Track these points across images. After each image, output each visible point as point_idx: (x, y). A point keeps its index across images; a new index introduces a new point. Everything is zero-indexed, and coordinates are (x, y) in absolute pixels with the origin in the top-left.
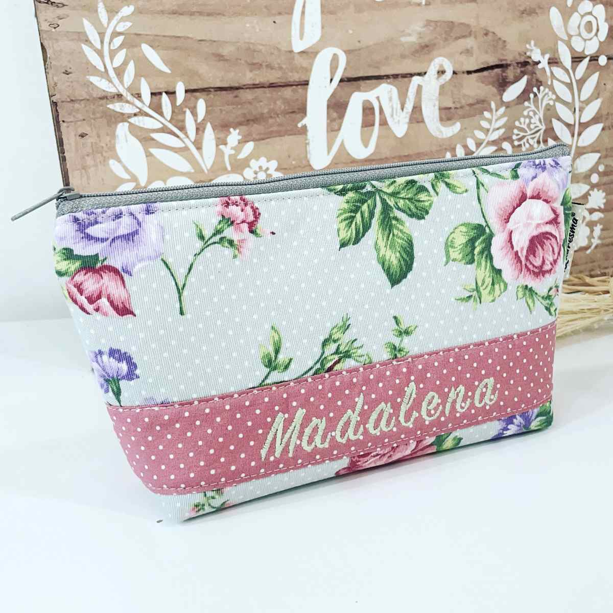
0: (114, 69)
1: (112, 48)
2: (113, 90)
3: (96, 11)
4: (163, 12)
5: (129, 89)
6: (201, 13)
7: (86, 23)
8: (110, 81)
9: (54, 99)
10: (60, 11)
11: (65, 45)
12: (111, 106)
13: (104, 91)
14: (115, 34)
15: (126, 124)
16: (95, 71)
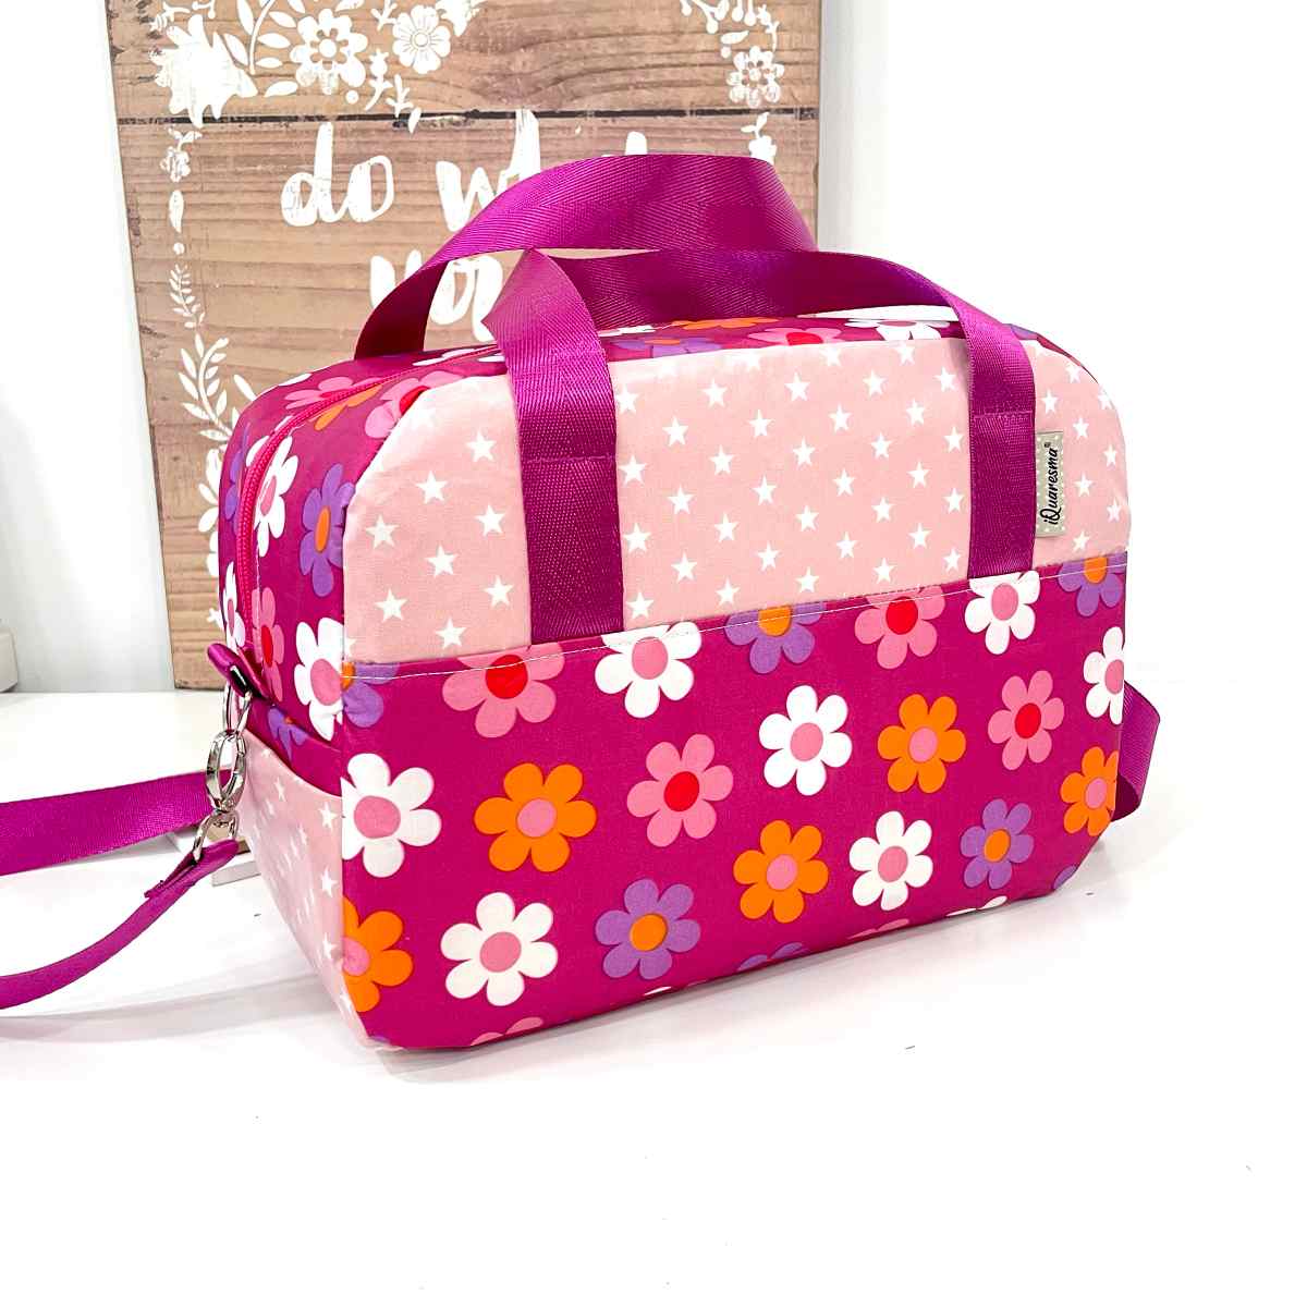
0: (208, 398)
1: (207, 377)
2: (204, 417)
3: (194, 342)
4: (256, 345)
5: (221, 418)
6: (293, 348)
7: (183, 352)
8: (203, 408)
9: (152, 422)
10: (160, 342)
11: (165, 373)
12: (203, 433)
13: (196, 418)
14: (210, 365)
15: (217, 451)
16: (190, 399)
